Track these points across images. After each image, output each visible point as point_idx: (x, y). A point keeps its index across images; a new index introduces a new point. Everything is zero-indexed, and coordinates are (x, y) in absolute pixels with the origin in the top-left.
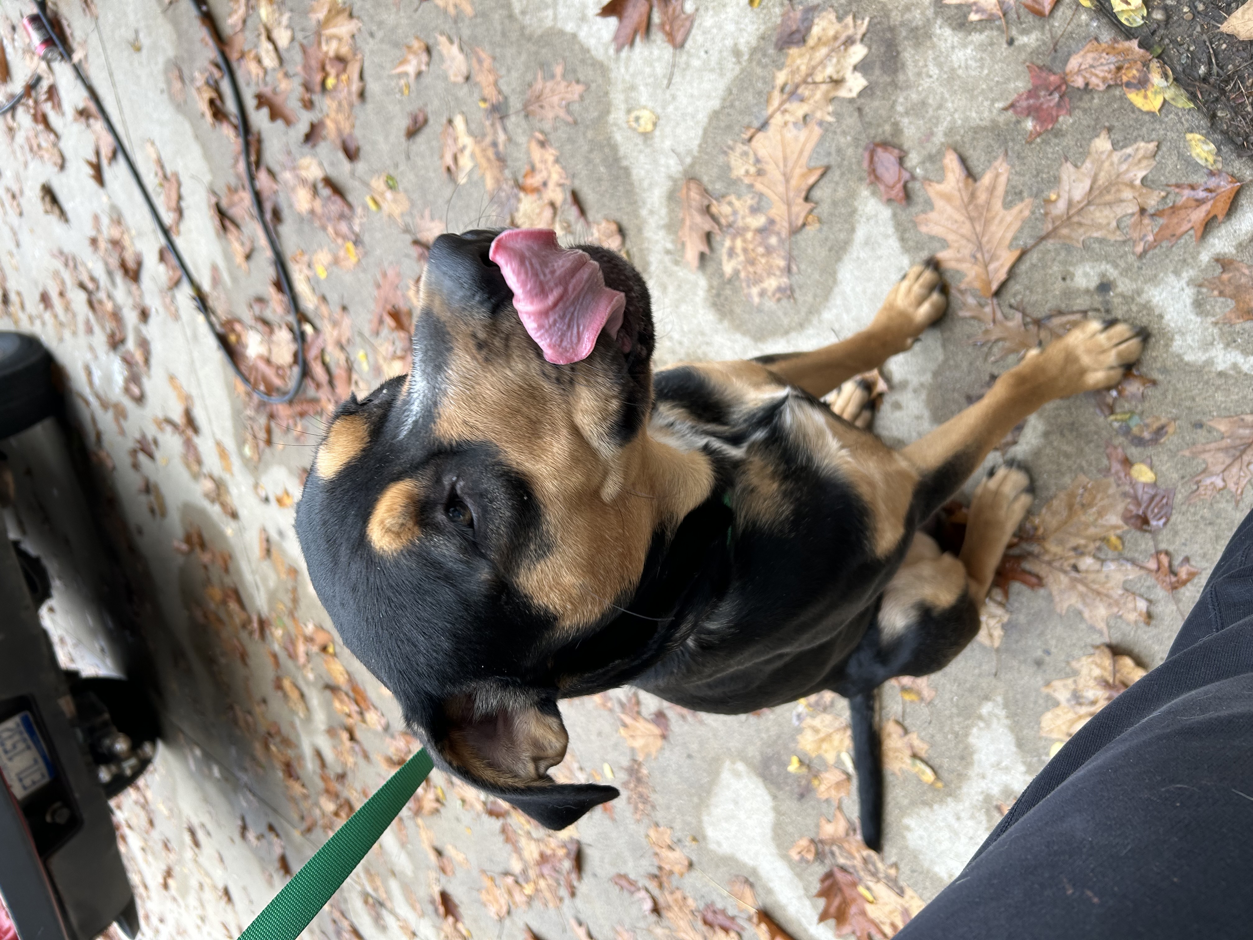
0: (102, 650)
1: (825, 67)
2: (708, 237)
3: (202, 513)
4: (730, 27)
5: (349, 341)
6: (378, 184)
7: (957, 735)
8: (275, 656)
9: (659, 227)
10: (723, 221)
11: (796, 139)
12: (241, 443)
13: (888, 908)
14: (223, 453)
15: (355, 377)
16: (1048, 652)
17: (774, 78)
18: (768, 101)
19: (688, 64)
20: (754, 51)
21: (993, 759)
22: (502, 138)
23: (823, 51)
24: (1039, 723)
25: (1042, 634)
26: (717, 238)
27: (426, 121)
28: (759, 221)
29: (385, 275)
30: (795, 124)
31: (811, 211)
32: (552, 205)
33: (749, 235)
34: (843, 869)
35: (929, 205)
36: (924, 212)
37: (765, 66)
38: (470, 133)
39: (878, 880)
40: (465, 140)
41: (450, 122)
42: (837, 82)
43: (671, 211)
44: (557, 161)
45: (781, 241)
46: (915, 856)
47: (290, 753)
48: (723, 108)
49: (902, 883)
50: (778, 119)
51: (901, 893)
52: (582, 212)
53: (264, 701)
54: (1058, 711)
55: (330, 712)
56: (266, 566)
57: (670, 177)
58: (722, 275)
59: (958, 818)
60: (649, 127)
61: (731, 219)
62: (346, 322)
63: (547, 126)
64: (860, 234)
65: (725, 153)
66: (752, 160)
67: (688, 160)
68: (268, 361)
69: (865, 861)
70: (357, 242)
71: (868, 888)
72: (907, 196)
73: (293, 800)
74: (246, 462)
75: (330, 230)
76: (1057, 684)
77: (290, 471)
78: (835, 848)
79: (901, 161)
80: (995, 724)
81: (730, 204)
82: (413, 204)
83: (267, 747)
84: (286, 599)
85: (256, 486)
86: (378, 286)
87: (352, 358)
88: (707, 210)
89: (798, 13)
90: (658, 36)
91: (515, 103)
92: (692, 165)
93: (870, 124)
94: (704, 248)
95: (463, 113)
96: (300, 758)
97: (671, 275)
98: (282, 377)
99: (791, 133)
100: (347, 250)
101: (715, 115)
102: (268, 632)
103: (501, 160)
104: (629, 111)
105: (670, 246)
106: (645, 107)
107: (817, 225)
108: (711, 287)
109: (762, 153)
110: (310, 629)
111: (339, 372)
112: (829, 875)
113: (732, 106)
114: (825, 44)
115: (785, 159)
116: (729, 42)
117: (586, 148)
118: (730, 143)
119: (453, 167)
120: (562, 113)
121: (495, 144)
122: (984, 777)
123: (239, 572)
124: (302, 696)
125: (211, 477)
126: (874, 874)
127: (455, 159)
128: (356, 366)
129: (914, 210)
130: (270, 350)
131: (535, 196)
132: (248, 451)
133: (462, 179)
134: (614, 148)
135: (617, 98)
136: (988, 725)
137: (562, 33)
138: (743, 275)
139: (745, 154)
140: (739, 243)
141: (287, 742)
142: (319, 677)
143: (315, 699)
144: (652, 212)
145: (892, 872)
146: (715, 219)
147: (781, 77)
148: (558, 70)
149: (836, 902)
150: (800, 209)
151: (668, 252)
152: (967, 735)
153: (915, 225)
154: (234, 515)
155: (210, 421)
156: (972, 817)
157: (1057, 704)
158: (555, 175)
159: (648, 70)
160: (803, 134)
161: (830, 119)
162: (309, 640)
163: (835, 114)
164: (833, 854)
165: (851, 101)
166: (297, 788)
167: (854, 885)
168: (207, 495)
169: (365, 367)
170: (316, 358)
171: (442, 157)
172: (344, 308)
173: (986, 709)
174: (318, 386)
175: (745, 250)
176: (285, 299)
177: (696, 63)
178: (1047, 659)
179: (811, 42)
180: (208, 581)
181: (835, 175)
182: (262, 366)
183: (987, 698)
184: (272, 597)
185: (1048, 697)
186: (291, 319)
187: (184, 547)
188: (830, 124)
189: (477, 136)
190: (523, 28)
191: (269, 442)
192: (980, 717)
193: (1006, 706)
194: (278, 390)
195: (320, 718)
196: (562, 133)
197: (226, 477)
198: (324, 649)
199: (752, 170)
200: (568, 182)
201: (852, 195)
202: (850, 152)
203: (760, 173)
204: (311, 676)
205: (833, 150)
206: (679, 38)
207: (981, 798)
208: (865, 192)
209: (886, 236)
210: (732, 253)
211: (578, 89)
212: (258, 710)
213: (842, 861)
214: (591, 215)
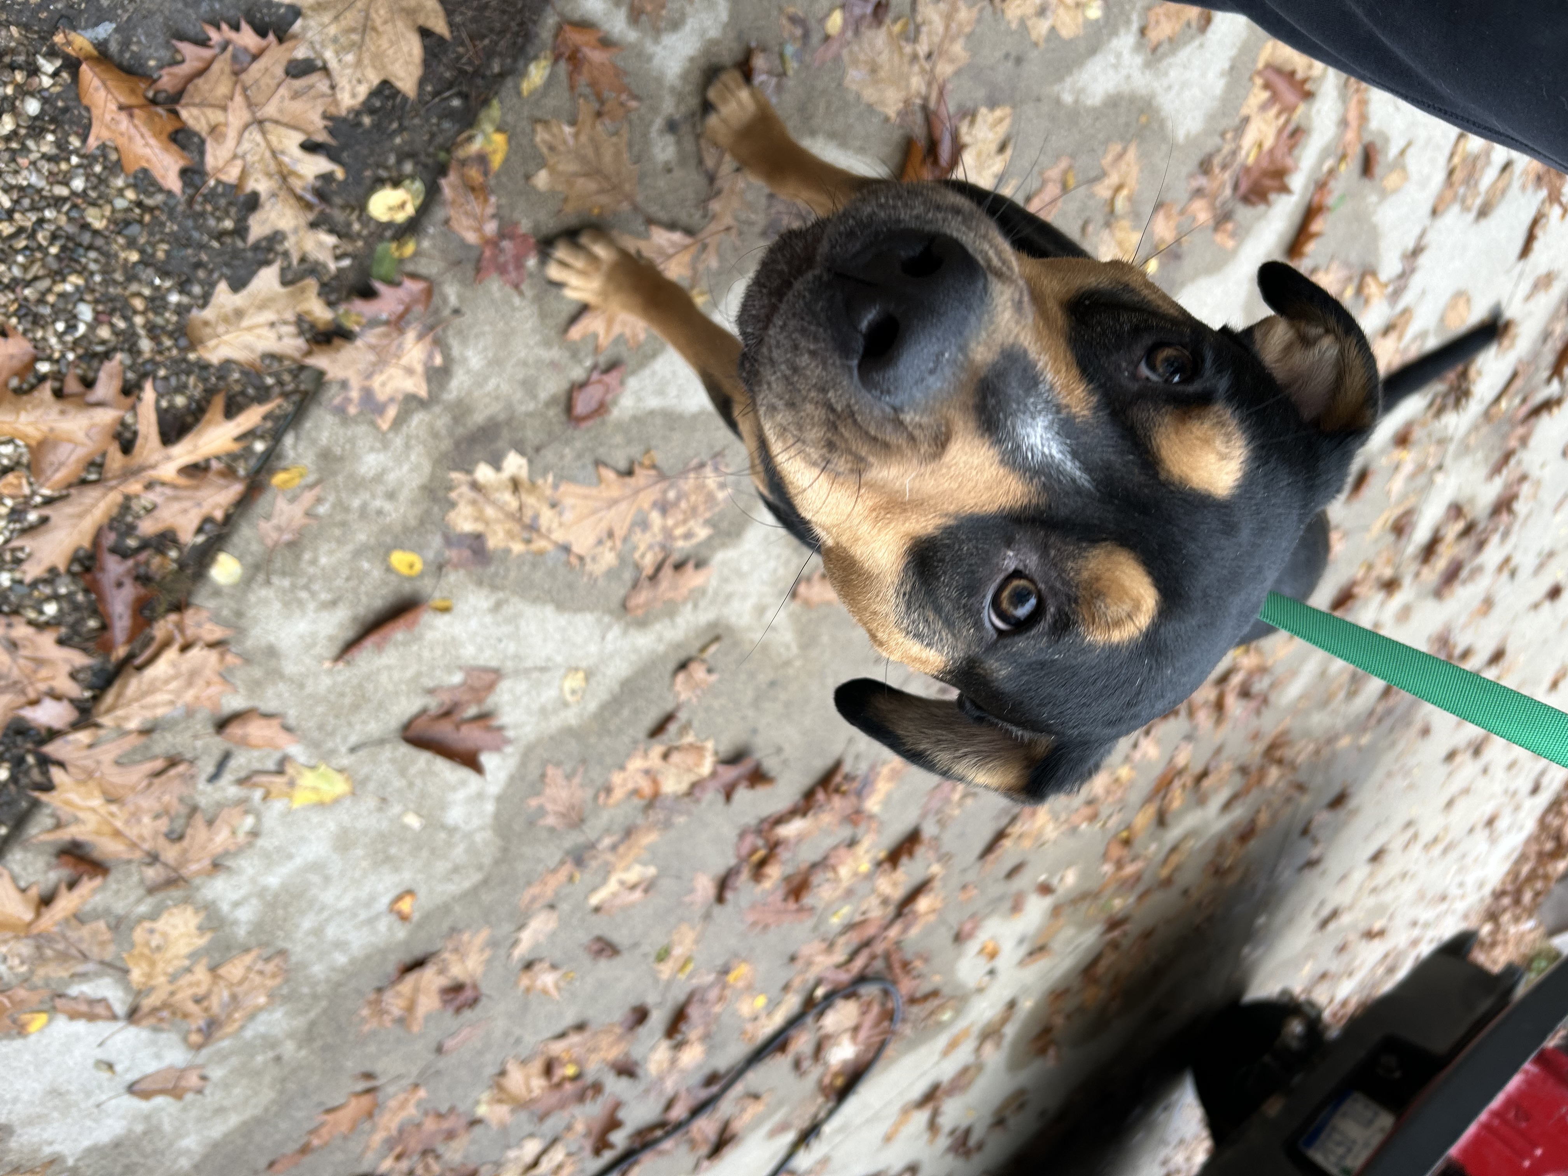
0: (1165, 1109)
1: (506, 503)
2: (679, 567)
3: (1015, 1045)
4: (474, 624)
5: (824, 940)
6: (666, 970)
7: (1097, 119)
8: (1141, 897)
9: (674, 625)
10: (660, 557)
11: (573, 507)
12: (941, 1026)
13: (1264, 127)
14: (953, 1045)
15: (858, 918)
16: (1007, 56)
17: (520, 556)
18: (541, 553)
19: (517, 657)
20: (494, 588)
21: (1111, 72)
22: (607, 842)
23: (490, 512)
24: (1071, 41)
25: (992, 68)
26: (676, 557)
27: (599, 939)
28: (655, 517)
29: (754, 924)
30: (560, 514)
31: (641, 465)
32: (666, 756)
33: (670, 522)
34: (1236, 187)
35: (620, 339)
36: (626, 342)
37: (507, 570)
38: (605, 880)
39: (1239, 147)
40: (612, 885)
41: (597, 910)
42: (515, 485)
43: (657, 618)
44: (622, 768)
45: (671, 486)
46: (1211, 118)
47: (1230, 841)
48: (553, 600)
49: (1237, 120)
50: (559, 536)
51: (1246, 120)
52: (669, 718)
53: (1185, 892)
54: (1059, 26)
55: (1186, 809)
56: (1057, 945)
57: (625, 633)
58: (710, 538)
59: (1169, 88)
60: (581, 675)
61: (657, 549)
62: (806, 950)
63: (589, 793)
64: (653, 403)
65: (596, 581)
66: (600, 549)
67: (607, 619)
68: (856, 1029)
69: (1224, 167)
70: (725, 971)
71: (1248, 155)
72: (612, 366)
73: (1274, 817)
74: (959, 1012)
75: (717, 1009)
76: (1034, 36)
77: (959, 956)
78: (1218, 203)
79: (582, 385)
80: (1080, 84)
81: (643, 556)
82: (681, 920)
83: (1231, 869)
84: (1084, 906)
85: (980, 990)
86: (766, 927)
87: (839, 929)
88: (653, 578)
89: (452, 554)
90: (490, 702)
91: (573, 839)
92: (610, 612)
93: (550, 433)
94: (690, 566)
95: (586, 897)
96: (1232, 827)
97: (716, 594)
98: (869, 1004)
99: (568, 516)
100: (736, 979)
101: (560, 606)
102: (1120, 915)
103: (629, 833)
104: (566, 705)
105: (689, 606)
106: (561, 690)
107: (653, 453)
108: (724, 545)
109: (591, 540)
110: (1108, 868)
111: (854, 938)
112: (1246, 200)
113: (549, 591)
114: (481, 511)
115: (594, 512)
116: (488, 619)
117: (607, 740)
118: (585, 579)
119: (643, 886)
120: (577, 780)
121: (614, 848)
122: (1128, 77)
123: (1066, 977)
124: (1174, 849)
125: (978, 1049)
126: (1234, 153)
127: (633, 887)
128: (846, 922)
129: (624, 352)
130: (845, 1031)
131: (661, 778)
132: (946, 1016)
133: (652, 871)
134: (604, 707)
135: (555, 723)
136: (1082, 90)
137: (497, 816)
138: (708, 515)
139: (594, 559)
140: (679, 532)
141: (1220, 848)
142: (1153, 837)
143: (1174, 833)
144: (660, 639)
145: (1229, 136)
146: (659, 568)
147: (517, 547)
148: (534, 803)
149: (1268, 182)
150: (642, 476)
151: (696, 606)
152: (1094, 109)
153: (639, 346)
154: (1012, 1005)
155: (924, 1074)
156: (1166, 74)
157: (1053, 29)
158: (636, 764)
159: (525, 700)
160: (568, 501)
161: (550, 478)
162: (1119, 865)
163: (544, 474)
164: (1224, 204)
165: (530, 462)
166: (1263, 818)
167: (1247, 170)
168: (998, 1045)
169: (846, 910)
170: (848, 971)
171: (632, 905)
172: (793, 959)
173: (1068, 98)
174: (873, 957)
175: (685, 521)
176: (793, 1032)
177: (512, 648)
178: (1014, 54)
179: (479, 527)
180: (1080, 1010)
181: (601, 451)
182: (863, 1034)
183: (1058, 102)
184: (1084, 926)
185: (1048, 39)
186: (809, 1020)
187: (1052, 1052)
188: (555, 477)
189: (607, 871)
190: (497, 862)
191: (934, 994)
192: (1076, 102)
193: (1060, 79)
194: (883, 1004)
195: (1191, 820)
196: (595, 773)
197: (976, 1030)
198: (1127, 843)
199: (609, 544)
200: (641, 747)
201: (620, 426)
202: (578, 445)
203: (611, 535)
204: (1153, 847)
205: (579, 464)
206: (488, 678)
207: (1147, 72)
208: (615, 413)
209: (654, 373)
210: (688, 536)
211: (551, 771)
212: (1195, 895)
213: (1228, 192)
214: (669, 707)
